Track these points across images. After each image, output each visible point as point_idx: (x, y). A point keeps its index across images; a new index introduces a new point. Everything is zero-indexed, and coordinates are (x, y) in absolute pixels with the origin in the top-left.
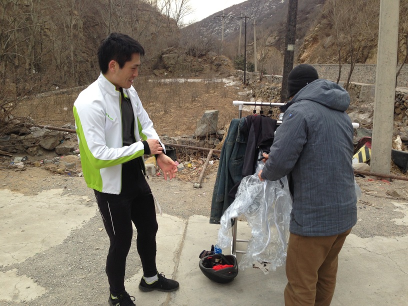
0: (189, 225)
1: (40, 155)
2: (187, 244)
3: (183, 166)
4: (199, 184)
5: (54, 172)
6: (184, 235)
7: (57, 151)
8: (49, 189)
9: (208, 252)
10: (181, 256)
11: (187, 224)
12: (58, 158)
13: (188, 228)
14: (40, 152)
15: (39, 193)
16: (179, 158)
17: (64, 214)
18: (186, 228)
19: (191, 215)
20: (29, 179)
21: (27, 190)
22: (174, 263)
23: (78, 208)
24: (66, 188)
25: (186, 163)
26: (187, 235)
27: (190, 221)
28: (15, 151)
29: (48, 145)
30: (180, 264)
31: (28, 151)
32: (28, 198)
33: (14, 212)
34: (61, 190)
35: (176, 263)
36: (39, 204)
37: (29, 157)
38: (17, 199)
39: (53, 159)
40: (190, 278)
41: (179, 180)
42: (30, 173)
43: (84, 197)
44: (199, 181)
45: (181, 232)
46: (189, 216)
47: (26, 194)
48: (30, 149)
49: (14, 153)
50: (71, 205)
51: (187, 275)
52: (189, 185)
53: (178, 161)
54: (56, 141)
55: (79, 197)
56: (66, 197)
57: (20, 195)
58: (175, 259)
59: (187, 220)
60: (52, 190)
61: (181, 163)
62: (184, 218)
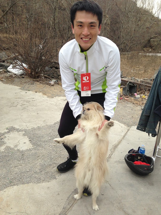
2: (124, 142)
3: (139, 97)
6: (124, 136)
9: (135, 150)
10: (117, 149)
11: (128, 130)
15: (54, 97)
18: (127, 132)
19: (134, 125)
20: (53, 90)
21: (50, 95)
25: (142, 95)
26: (126, 137)
27: (131, 128)
30: (114, 153)
31: (59, 77)
32: (48, 99)
33: (38, 104)
35: (111, 152)
36: (52, 102)
37: (59, 80)
38: (43, 99)
40: (118, 164)
42: (55, 87)
45: (123, 134)
46: (131, 126)
47: (48, 97)
51: (116, 162)
52: (139, 108)
57: (45, 97)
58: (112, 149)
59: (129, 128)
60: (61, 97)
61: (139, 95)
62: (128, 126)
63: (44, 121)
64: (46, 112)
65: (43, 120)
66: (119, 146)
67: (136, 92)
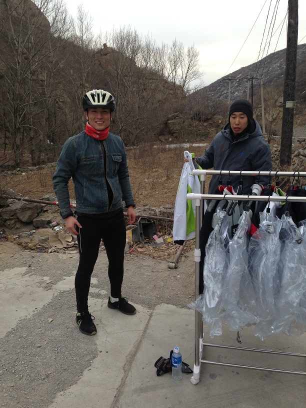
0: (153, 318)
1: (17, 228)
2: (145, 345)
3: (162, 241)
4: (174, 264)
5: (26, 248)
6: (145, 331)
7: (34, 224)
8: (13, 268)
9: (165, 360)
10: (134, 362)
11: (151, 316)
12: (34, 231)
13: (151, 322)
14: (18, 225)
15: (1, 272)
16: (160, 232)
17: (18, 298)
18: (149, 321)
19: (159, 304)
22: (123, 371)
23: (34, 291)
24: (30, 266)
25: (166, 237)
26: (148, 331)
27: (155, 311)
29: (25, 217)
30: (130, 374)
31: (6, 224)
34: (24, 269)
35: (125, 371)
37: (6, 230)
39: (29, 233)
40: (139, 396)
41: (154, 258)
42: (1, 248)
43: (46, 278)
44: (174, 260)
45: (142, 327)
46: (155, 305)
48: (8, 222)
50: (28, 287)
51: (135, 391)
52: (164, 265)
53: (157, 235)
54: (33, 213)
55: (40, 278)
56: (27, 278)
58: (126, 366)
59: (152, 311)
60: (15, 268)
61: (161, 238)
62: (150, 308)
66: (138, 355)
67: (155, 234)
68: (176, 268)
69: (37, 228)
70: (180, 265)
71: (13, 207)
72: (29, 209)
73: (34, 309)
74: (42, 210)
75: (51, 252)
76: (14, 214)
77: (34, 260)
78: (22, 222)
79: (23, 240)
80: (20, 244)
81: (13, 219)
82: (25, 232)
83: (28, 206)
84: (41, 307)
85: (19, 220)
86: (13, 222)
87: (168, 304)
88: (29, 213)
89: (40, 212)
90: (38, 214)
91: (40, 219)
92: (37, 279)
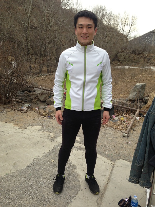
1: (38, 104)
3: (118, 119)
4: (126, 135)
5: (41, 115)
6: (110, 177)
7: (47, 102)
8: (34, 126)
11: (113, 167)
12: (46, 106)
13: (114, 171)
14: (38, 102)
15: (27, 127)
16: (116, 113)
17: (35, 144)
18: (112, 170)
19: (118, 159)
20: (26, 118)
21: (22, 125)
23: (44, 141)
24: (43, 126)
25: (120, 117)
26: (112, 177)
27: (116, 164)
28: (26, 100)
29: (42, 99)
32: (20, 130)
33: (8, 140)
34: (40, 127)
35: (98, 204)
36: (24, 135)
37: (32, 104)
38: (14, 131)
39: (43, 107)
41: (113, 129)
42: (28, 114)
43: (51, 134)
44: (127, 132)
45: (108, 174)
46: (116, 160)
47: (20, 127)
48: (33, 100)
49: (25, 102)
50: (41, 138)
52: (120, 134)
53: (115, 115)
54: (47, 96)
55: (48, 134)
56: (41, 132)
57: (17, 127)
59: (113, 163)
60: (35, 126)
61: (117, 117)
62: (112, 161)
63: (15, 164)
64: (17, 150)
65: (14, 162)
68: (128, 137)
69: (48, 105)
70: (130, 135)
71: (36, 92)
72: (45, 94)
73: (43, 152)
74: (51, 95)
75: (54, 119)
76: (37, 96)
77: (46, 123)
78: (41, 101)
79: (41, 111)
80: (38, 113)
81: (36, 99)
82: (42, 106)
83: (44, 92)
84: (48, 151)
85: (39, 100)
86: (36, 100)
87: (124, 160)
88: (44, 96)
89: (50, 96)
90: (49, 97)
91: (50, 100)
92: (46, 134)
